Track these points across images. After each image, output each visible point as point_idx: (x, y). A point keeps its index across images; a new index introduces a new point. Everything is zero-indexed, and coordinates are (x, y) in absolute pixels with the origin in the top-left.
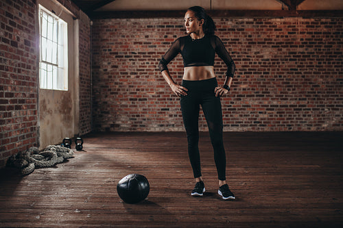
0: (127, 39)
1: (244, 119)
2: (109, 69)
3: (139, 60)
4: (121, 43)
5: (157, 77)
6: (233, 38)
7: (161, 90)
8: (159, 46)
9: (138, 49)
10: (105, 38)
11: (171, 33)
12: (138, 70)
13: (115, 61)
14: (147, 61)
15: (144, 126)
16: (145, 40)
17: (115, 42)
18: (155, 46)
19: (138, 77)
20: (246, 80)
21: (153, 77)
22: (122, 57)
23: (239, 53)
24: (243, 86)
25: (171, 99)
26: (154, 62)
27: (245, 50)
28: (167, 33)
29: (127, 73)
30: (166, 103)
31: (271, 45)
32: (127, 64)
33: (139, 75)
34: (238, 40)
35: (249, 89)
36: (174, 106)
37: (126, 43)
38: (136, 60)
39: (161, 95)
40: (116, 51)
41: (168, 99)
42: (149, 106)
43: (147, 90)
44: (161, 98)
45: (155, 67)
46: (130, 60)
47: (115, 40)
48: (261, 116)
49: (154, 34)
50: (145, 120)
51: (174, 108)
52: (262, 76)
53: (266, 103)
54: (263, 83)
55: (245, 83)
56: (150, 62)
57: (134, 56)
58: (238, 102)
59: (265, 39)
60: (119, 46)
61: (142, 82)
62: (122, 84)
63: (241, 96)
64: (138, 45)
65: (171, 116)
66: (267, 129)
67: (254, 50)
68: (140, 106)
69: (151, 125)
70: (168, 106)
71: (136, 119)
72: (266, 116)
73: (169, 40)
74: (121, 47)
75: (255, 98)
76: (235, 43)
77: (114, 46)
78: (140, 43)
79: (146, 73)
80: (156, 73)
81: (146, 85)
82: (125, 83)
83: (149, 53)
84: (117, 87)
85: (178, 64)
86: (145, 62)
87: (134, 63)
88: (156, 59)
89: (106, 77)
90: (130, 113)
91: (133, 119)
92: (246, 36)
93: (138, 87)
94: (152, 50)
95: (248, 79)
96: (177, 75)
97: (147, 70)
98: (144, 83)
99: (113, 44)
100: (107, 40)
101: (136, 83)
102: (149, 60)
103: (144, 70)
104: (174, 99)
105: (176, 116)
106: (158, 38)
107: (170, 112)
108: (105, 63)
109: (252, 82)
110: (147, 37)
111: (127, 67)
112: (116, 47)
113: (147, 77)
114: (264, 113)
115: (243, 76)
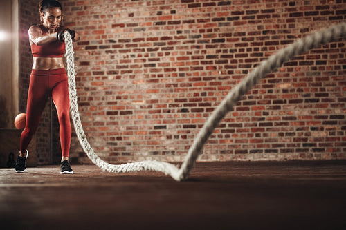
0: (102, 20)
1: (287, 141)
3: (121, 51)
4: (93, 27)
5: (148, 76)
6: (264, 8)
7: (154, 97)
8: (150, 29)
9: (118, 34)
10: (71, 20)
11: (167, 8)
12: (119, 67)
13: (85, 55)
14: (132, 53)
15: (129, 154)
16: (128, 20)
17: (85, 26)
18: (143, 29)
19: (118, 78)
20: (288, 75)
21: (140, 77)
22: (95, 47)
23: (274, 32)
24: (284, 86)
25: (169, 111)
26: (143, 53)
27: (285, 26)
28: (162, 8)
29: (102, 73)
30: (161, 117)
31: (327, 17)
32: (103, 59)
33: (119, 74)
34: (273, 11)
35: (293, 90)
36: (174, 121)
37: (100, 27)
38: (115, 52)
39: (154, 105)
40: (87, 40)
41: (164, 111)
42: (135, 122)
43: (132, 97)
44: (153, 109)
45: (144, 60)
46: (107, 52)
47: (83, 23)
48: (315, 134)
49: (141, 9)
50: (129, 144)
51: (174, 125)
52: (315, 69)
53: (323, 112)
54: (317, 79)
56: (136, 54)
57: (112, 46)
58: (276, 112)
59: (318, 7)
60: (91, 31)
61: (125, 85)
62: (95, 89)
63: (280, 102)
64: (118, 28)
65: (169, 137)
66: (325, 156)
68: (122, 123)
69: (138, 153)
70: (164, 122)
71: (116, 144)
72: (323, 134)
73: (164, 18)
74: (93, 33)
75: (303, 104)
76: (268, 16)
77: (83, 32)
78: (122, 25)
79: (131, 72)
80: (145, 71)
81: (131, 91)
82: (100, 88)
83: (135, 40)
84: (89, 94)
85: (179, 55)
86: (129, 54)
87: (113, 57)
88: (146, 48)
90: (108, 134)
91: (111, 144)
92: (286, 4)
93: (119, 93)
94: (138, 35)
95: (291, 73)
96: (178, 72)
97: (132, 66)
98: (129, 87)
99: (81, 29)
100: (73, 23)
101: (115, 87)
102: (135, 50)
103: (127, 67)
104: (173, 111)
105: (176, 137)
106: (148, 16)
107: (168, 132)
109: (298, 78)
110: (131, 15)
111: (103, 62)
112: (87, 33)
113: (132, 77)
114: (320, 129)
115: (283, 68)
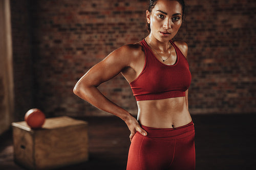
1: (210, 100)
2: (52, 44)
4: (64, 14)
8: (109, 17)
9: (84, 20)
12: (85, 45)
13: (58, 35)
14: (95, 35)
16: (90, 9)
18: (104, 17)
19: (85, 53)
20: (211, 54)
21: (102, 53)
23: (202, 22)
24: (208, 61)
26: (103, 35)
28: (118, 1)
31: (241, 12)
38: (82, 33)
40: (59, 23)
45: (105, 40)
47: (56, 10)
48: (230, 95)
49: (102, 2)
53: (235, 80)
55: (210, 57)
56: (99, 36)
57: (79, 29)
58: (203, 80)
61: (90, 59)
63: (207, 72)
65: (124, 97)
66: (237, 110)
67: (221, 18)
72: (235, 95)
73: (120, 8)
74: (64, 18)
75: (223, 74)
78: (87, 13)
79: (94, 49)
82: (70, 61)
84: (61, 65)
89: (47, 53)
94: (100, 21)
97: (95, 45)
105: (130, 97)
107: (124, 93)
108: (46, 38)
110: (94, 5)
111: (73, 41)
112: (59, 19)
113: (96, 53)
114: (234, 92)
115: (208, 49)
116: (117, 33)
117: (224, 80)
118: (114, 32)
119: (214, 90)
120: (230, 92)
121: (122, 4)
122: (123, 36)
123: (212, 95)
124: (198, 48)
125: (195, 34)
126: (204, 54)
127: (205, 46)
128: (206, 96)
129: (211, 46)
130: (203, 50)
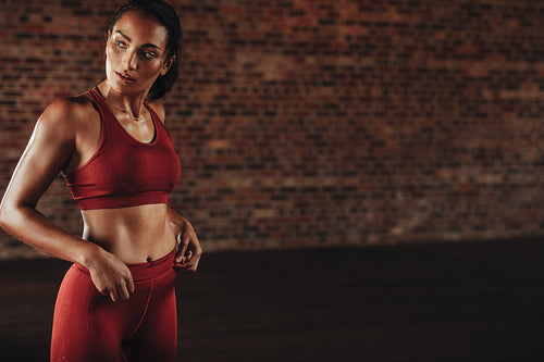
6: (193, 28)
20: (224, 129)
23: (206, 65)
24: (218, 144)
27: (221, 58)
31: (280, 49)
34: (204, 33)
48: (259, 214)
52: (260, 122)
53: (269, 183)
55: (221, 137)
59: (268, 35)
63: (213, 167)
66: (271, 243)
67: (243, 58)
73: (31, 27)
75: (245, 171)
85: (57, 90)
92: (223, 26)
95: (229, 127)
106: (3, 20)
109: (239, 134)
114: (267, 206)
115: (217, 119)
116: (24, 80)
117: (247, 183)
118: (18, 78)
119: (228, 203)
120: (258, 206)
121: (35, 18)
122: (37, 86)
123: (225, 213)
124: (197, 117)
125: (191, 89)
126: (208, 129)
127: (211, 114)
128: (212, 215)
129: (223, 113)
130: (206, 122)
